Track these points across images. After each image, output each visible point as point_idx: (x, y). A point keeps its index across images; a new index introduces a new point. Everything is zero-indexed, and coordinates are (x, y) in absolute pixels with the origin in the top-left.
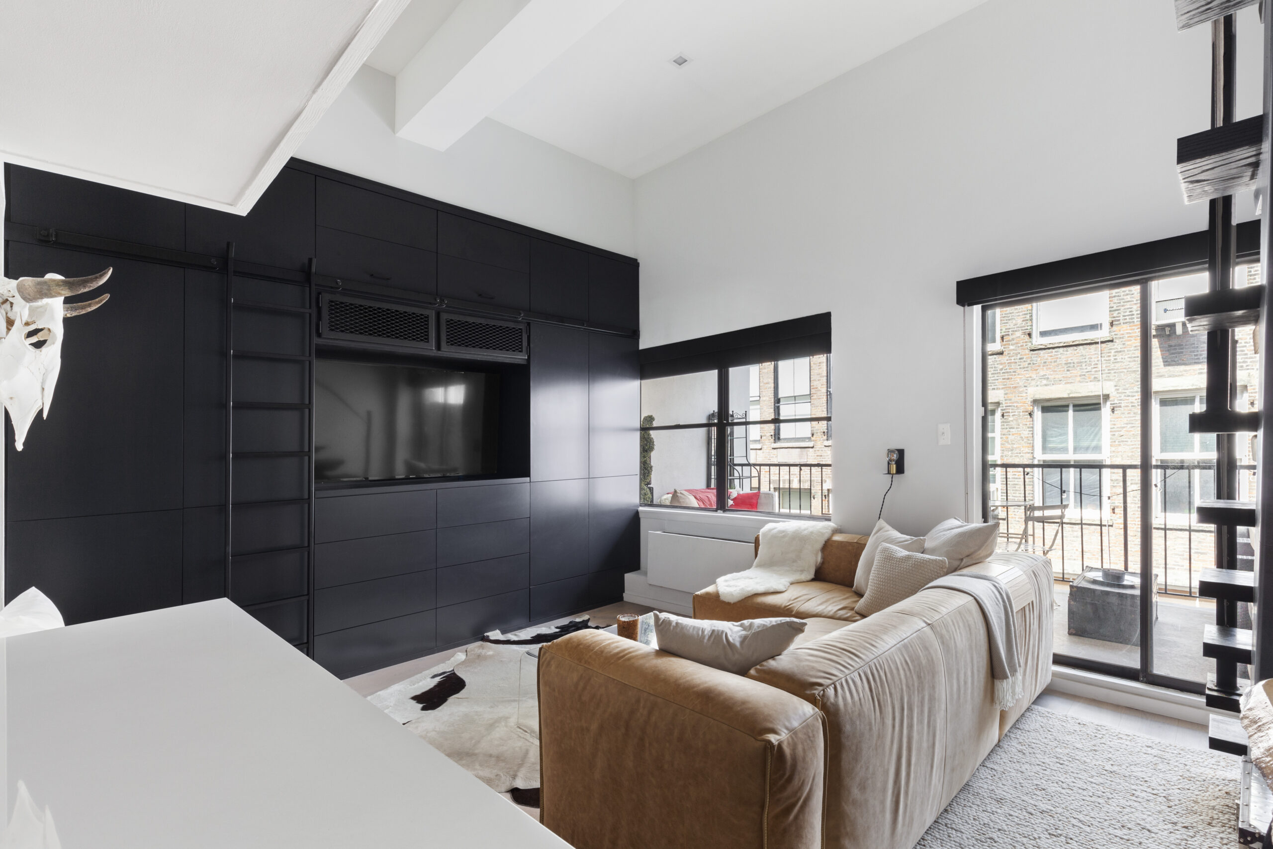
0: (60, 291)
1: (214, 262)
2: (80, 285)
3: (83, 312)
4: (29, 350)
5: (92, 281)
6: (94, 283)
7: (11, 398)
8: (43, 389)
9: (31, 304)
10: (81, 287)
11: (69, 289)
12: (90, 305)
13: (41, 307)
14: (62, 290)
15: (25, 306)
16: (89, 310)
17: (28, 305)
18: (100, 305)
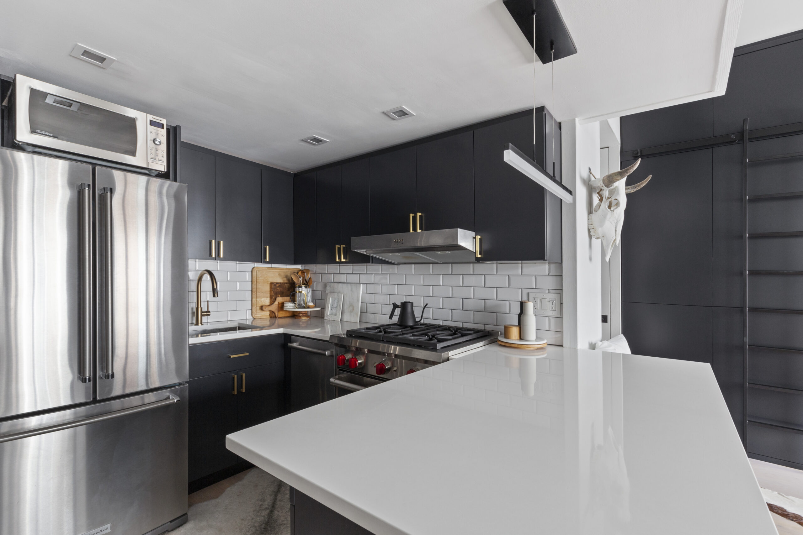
0: (617, 178)
1: (733, 137)
2: (625, 172)
3: (639, 188)
4: (609, 211)
5: (630, 168)
6: (631, 169)
7: (603, 236)
8: (616, 231)
9: (610, 188)
10: (625, 173)
11: (620, 176)
12: (642, 184)
13: (614, 189)
14: (618, 177)
15: (607, 190)
16: (642, 186)
17: (608, 189)
18: (647, 182)
